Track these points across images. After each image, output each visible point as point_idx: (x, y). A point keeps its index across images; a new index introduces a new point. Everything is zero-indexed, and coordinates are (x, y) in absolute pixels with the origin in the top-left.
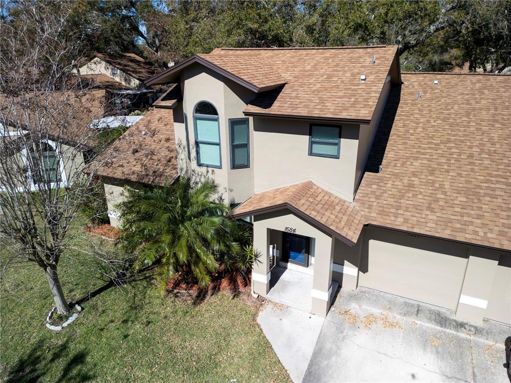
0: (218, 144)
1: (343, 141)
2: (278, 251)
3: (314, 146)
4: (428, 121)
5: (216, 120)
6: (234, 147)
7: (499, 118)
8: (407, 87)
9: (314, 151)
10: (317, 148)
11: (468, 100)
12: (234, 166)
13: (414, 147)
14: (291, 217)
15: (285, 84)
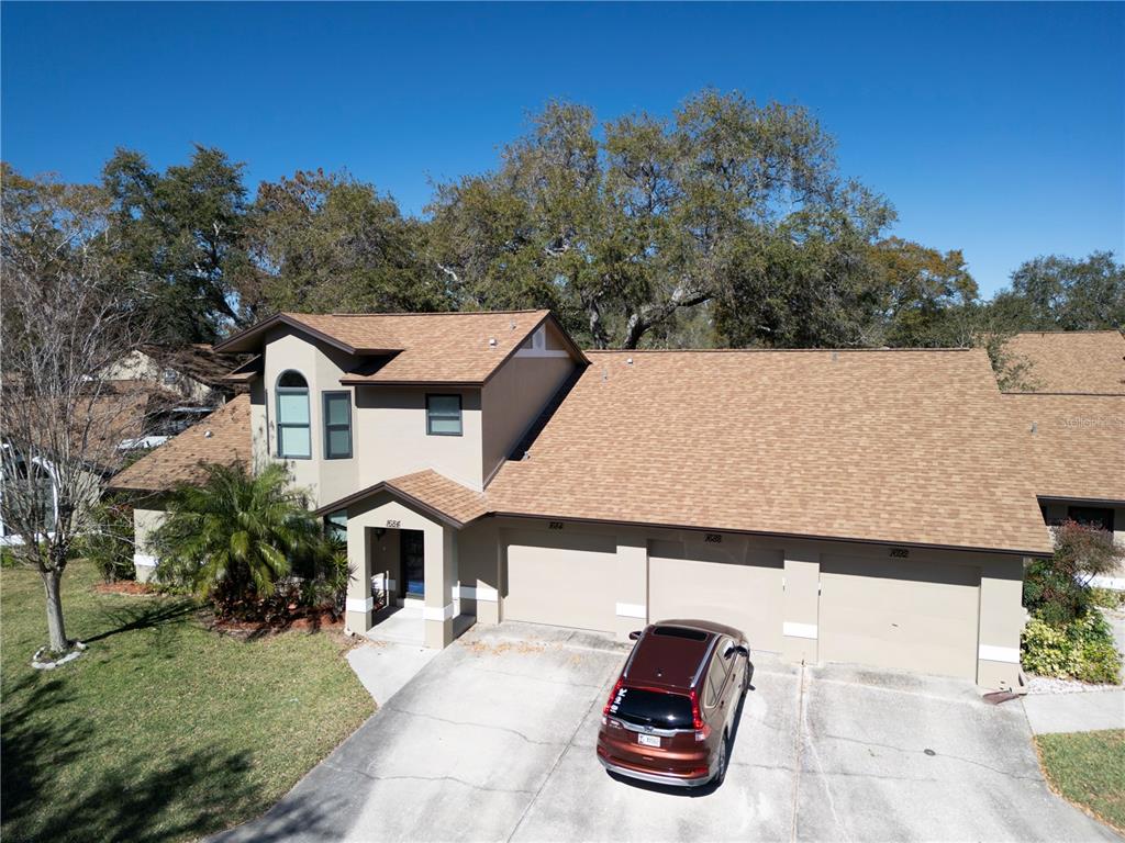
0: (307, 426)
1: (466, 413)
2: (394, 582)
3: (433, 422)
4: (605, 405)
5: (305, 393)
6: (329, 429)
7: (687, 398)
8: (596, 367)
9: (434, 430)
10: (437, 426)
11: (660, 380)
12: (329, 455)
13: (577, 432)
14: (393, 506)
15: (402, 351)
